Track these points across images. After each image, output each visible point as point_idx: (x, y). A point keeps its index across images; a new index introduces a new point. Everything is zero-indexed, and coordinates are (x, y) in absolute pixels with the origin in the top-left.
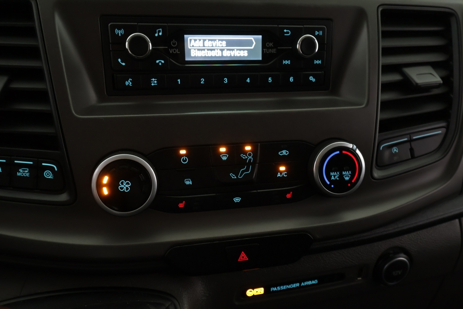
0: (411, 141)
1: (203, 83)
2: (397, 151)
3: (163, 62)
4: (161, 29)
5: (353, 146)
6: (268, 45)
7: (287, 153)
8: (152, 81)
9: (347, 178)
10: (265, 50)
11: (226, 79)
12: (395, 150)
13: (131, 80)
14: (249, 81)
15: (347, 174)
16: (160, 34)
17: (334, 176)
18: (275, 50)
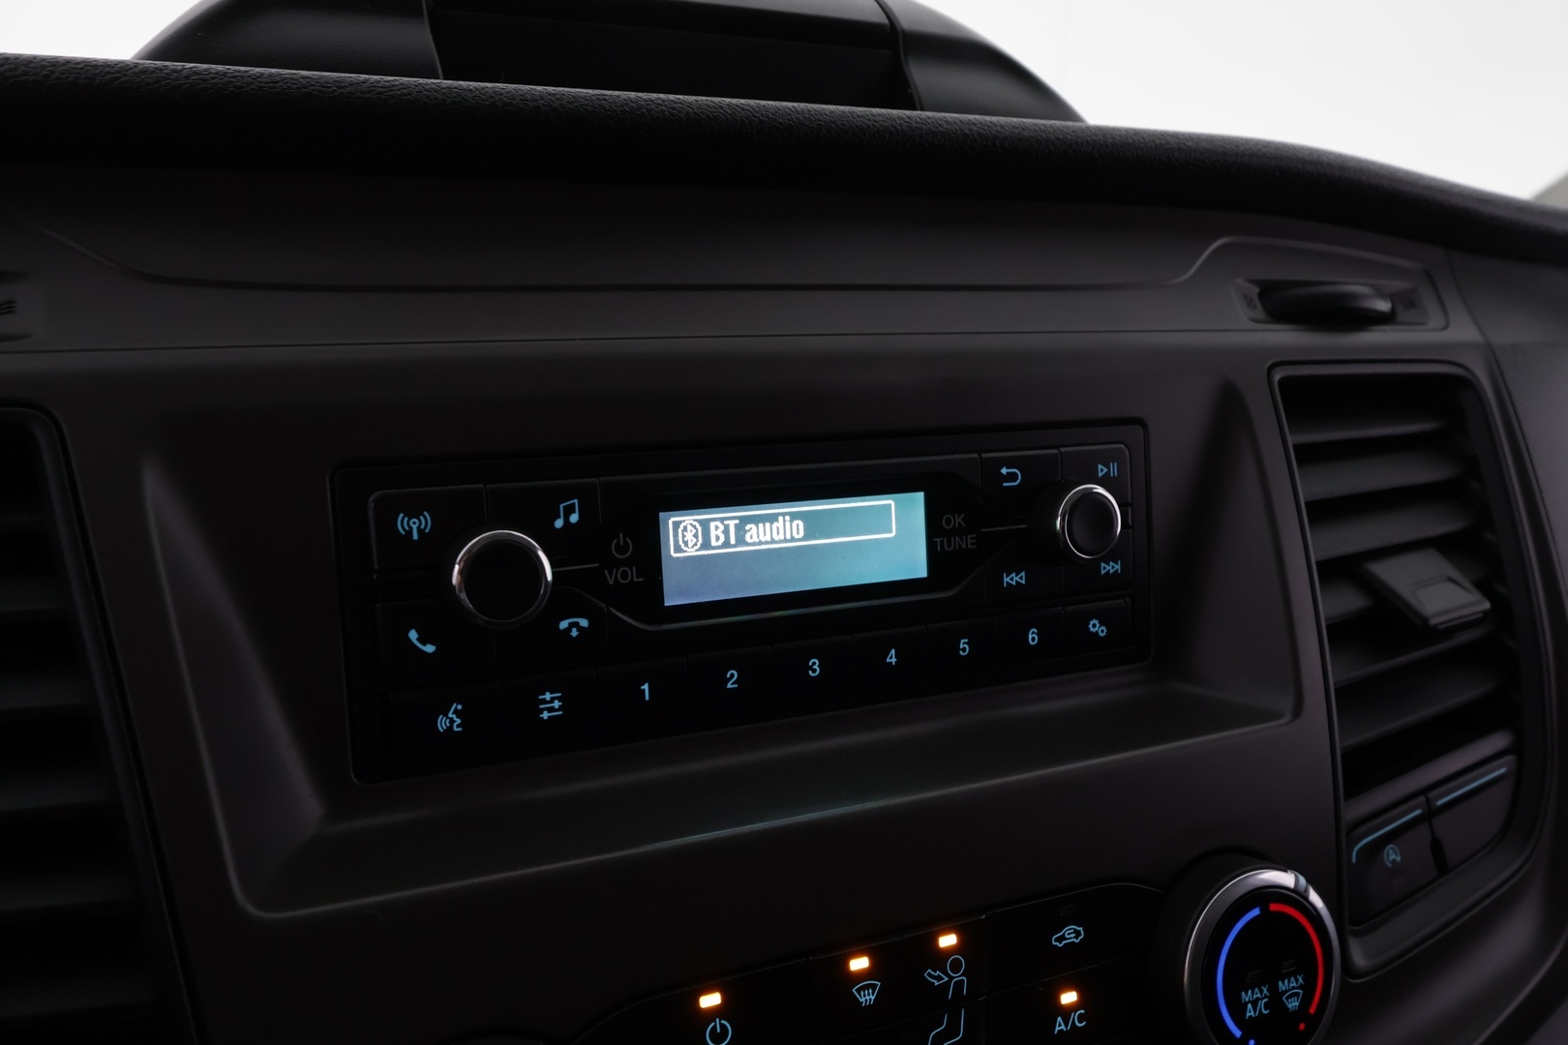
0: (1431, 814)
1: (736, 686)
2: (1399, 859)
3: (584, 623)
4: (576, 501)
5: (1297, 881)
6: (948, 521)
7: (1078, 933)
8: (544, 701)
9: (1294, 1004)
10: (938, 540)
11: (814, 663)
12: (1392, 857)
13: (460, 707)
14: (894, 660)
15: (1293, 988)
16: (574, 518)
17: (1255, 1003)
18: (971, 539)
